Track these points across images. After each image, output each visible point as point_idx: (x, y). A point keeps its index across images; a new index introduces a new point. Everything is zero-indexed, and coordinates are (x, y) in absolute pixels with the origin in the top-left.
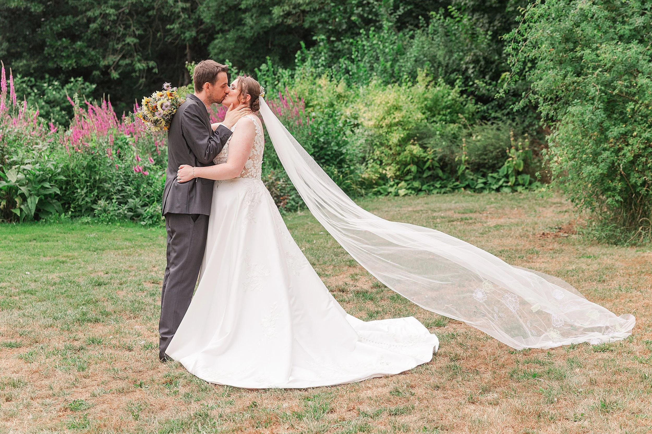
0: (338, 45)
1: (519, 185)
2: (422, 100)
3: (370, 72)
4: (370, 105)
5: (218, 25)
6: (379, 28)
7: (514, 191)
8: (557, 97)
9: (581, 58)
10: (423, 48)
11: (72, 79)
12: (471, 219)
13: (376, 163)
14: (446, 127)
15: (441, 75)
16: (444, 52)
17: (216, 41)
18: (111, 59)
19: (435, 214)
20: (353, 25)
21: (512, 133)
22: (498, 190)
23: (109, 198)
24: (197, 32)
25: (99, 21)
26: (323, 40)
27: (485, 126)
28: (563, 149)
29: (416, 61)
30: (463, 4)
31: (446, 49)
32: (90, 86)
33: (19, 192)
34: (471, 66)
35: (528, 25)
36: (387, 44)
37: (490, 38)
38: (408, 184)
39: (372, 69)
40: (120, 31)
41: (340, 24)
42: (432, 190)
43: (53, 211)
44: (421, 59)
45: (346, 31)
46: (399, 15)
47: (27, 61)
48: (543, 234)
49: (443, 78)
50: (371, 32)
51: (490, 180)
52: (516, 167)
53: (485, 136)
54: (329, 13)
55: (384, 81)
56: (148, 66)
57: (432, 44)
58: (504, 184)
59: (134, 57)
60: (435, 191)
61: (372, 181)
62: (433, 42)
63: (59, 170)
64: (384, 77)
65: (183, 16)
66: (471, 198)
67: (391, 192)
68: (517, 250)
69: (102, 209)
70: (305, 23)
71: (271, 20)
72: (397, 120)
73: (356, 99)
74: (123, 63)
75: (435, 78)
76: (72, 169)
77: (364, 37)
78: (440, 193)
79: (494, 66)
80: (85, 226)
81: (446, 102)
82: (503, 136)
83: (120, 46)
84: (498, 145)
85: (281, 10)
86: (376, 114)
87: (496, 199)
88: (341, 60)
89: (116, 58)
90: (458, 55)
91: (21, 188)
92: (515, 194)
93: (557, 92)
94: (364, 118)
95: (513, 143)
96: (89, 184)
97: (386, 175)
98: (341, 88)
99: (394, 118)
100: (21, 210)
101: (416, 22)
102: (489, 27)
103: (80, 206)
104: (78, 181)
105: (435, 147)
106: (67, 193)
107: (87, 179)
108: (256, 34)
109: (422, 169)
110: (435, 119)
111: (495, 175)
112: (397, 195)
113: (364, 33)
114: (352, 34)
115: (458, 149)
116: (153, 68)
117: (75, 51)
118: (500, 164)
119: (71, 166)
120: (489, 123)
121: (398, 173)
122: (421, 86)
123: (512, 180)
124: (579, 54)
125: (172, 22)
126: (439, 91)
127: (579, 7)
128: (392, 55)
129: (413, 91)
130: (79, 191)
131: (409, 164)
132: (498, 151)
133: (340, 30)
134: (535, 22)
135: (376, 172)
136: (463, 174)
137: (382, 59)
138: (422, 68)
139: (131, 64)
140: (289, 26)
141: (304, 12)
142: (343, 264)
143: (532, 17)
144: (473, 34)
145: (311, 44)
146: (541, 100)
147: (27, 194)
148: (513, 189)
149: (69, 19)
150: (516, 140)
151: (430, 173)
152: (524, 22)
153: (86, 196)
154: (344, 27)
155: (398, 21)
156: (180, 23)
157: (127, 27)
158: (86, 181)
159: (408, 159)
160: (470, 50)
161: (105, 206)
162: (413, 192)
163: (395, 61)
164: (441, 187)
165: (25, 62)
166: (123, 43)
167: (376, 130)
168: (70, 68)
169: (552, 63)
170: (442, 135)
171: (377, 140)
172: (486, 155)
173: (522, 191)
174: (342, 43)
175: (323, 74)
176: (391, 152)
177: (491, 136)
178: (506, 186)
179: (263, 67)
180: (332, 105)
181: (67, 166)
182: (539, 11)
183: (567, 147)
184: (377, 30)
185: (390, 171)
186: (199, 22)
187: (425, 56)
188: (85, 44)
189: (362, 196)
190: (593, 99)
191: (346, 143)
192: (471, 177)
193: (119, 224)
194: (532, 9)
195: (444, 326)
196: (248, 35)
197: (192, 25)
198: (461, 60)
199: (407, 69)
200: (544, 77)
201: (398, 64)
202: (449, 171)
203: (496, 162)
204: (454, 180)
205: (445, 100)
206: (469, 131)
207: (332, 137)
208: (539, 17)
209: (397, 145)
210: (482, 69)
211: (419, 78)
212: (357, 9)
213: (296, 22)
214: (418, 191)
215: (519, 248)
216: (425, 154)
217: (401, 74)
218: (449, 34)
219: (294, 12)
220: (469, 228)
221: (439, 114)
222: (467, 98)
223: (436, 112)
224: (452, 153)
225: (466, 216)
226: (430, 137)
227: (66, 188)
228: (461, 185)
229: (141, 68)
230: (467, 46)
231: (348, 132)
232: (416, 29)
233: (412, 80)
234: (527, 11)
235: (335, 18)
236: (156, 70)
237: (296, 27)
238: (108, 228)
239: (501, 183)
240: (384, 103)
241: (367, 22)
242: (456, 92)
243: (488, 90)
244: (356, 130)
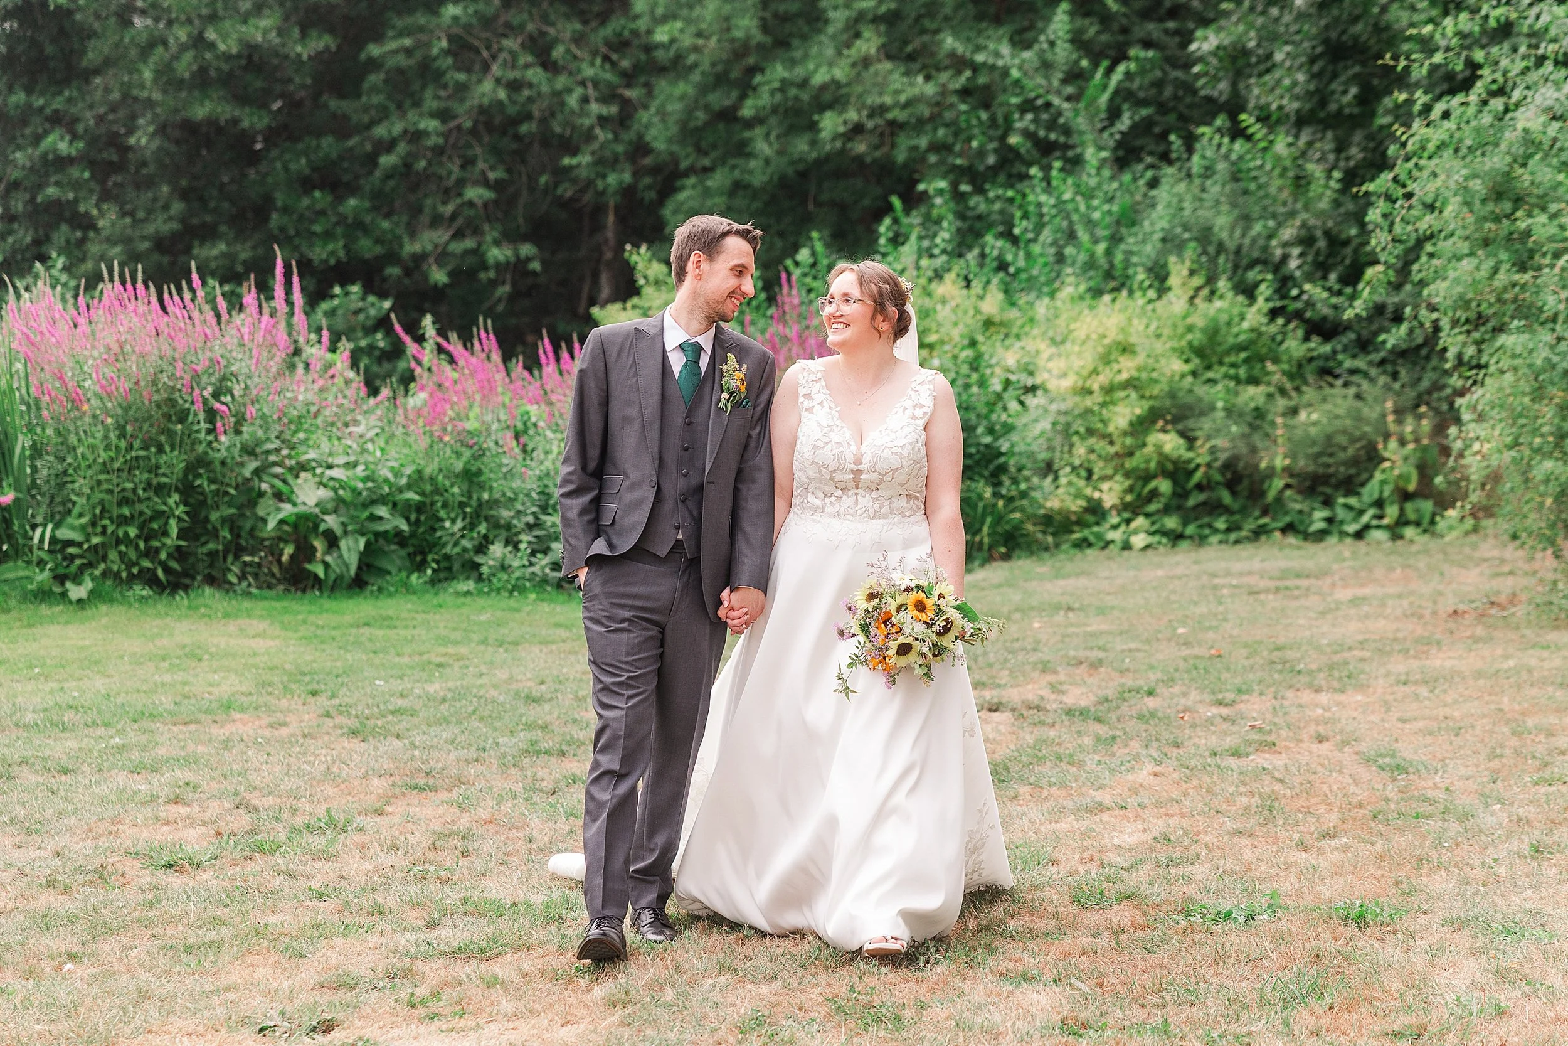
0: (977, 204)
1: (1407, 523)
2: (1180, 330)
3: (1056, 267)
4: (1063, 342)
5: (687, 156)
6: (1074, 164)
7: (1396, 536)
8: (1480, 315)
9: (1528, 233)
10: (1182, 209)
11: (337, 290)
12: (1298, 588)
13: (1078, 475)
14: (1237, 393)
15: (1224, 272)
16: (1231, 219)
17: (682, 196)
18: (429, 239)
19: (1217, 581)
20: (1011, 156)
21: (1389, 405)
22: (1359, 535)
23: (512, 543)
24: (635, 174)
25: (402, 148)
26: (941, 192)
27: (1328, 391)
28: (1493, 428)
29: (1164, 240)
30: (1274, 106)
31: (1236, 212)
32: (378, 305)
33: (322, 527)
34: (1296, 251)
35: (1416, 165)
36: (1095, 202)
37: (1337, 186)
38: (1153, 523)
39: (1060, 258)
40: (450, 173)
41: (981, 153)
42: (1206, 537)
43: (393, 569)
44: (1177, 236)
45: (994, 170)
46: (1121, 133)
47: (227, 244)
48: (1455, 612)
49: (1230, 279)
50: (1054, 173)
51: (1341, 513)
52: (1401, 483)
53: (1329, 412)
54: (953, 129)
55: (1089, 290)
56: (517, 256)
57: (1201, 200)
58: (1375, 522)
59: (483, 234)
60: (1214, 539)
61: (1068, 518)
62: (1205, 196)
63: (403, 481)
64: (1090, 278)
65: (602, 135)
66: (1296, 553)
67: (1112, 541)
68: (1395, 639)
69: (497, 564)
70: (895, 152)
71: (813, 143)
72: (1125, 376)
73: (1027, 329)
74: (457, 247)
75: (1211, 280)
76: (431, 478)
77: (1039, 186)
78: (1226, 542)
79: (1348, 251)
80: (462, 600)
81: (1237, 335)
82: (1370, 412)
83: (449, 209)
84: (1357, 433)
85: (840, 120)
86: (1077, 364)
87: (1353, 553)
88: (989, 239)
89: (441, 236)
90: (1265, 226)
91: (326, 518)
92: (1400, 543)
93: (1479, 305)
94: (1049, 371)
95: (1392, 427)
96: (468, 510)
97: (1099, 502)
98: (992, 303)
99: (1119, 371)
100: (326, 565)
101: (1161, 148)
102: (1337, 160)
103: (447, 557)
104: (445, 505)
105: (1215, 437)
106: (421, 530)
107: (464, 499)
108: (776, 178)
109: (1183, 488)
110: (1210, 375)
111: (1353, 501)
112: (1127, 546)
113: (1040, 175)
114: (1010, 176)
115: (1267, 443)
116: (529, 259)
117: (342, 220)
118: (1364, 476)
119: (427, 472)
120: (1339, 382)
121: (1129, 498)
122: (1178, 298)
123: (1392, 512)
124: (1522, 225)
125: (574, 152)
126: (1219, 310)
127: (1520, 126)
128: (1107, 227)
129: (1159, 310)
130: (447, 524)
131: (1154, 477)
132: (1358, 445)
133: (982, 168)
134: (1430, 158)
135: (1078, 495)
136: (1279, 499)
137: (1083, 236)
138: (1180, 255)
139: (476, 252)
140: (859, 159)
141: (892, 124)
142: (1028, 668)
143: (1423, 148)
144: (1298, 178)
145: (913, 200)
146: (1445, 323)
147: (338, 531)
148: (1395, 531)
149: (328, 145)
150: (1399, 422)
151: (1201, 497)
152: (1407, 159)
153: (463, 536)
154: (991, 160)
155: (1119, 145)
156: (593, 153)
157: (468, 163)
158: (462, 505)
159: (1153, 465)
160: (1292, 214)
161: (504, 557)
162: (1164, 540)
163: (1115, 239)
164: (1229, 530)
165: (222, 247)
166: (459, 201)
167: (1078, 399)
168: (332, 262)
169: (1466, 244)
170: (1229, 411)
171: (1079, 422)
172: (1331, 455)
173: (1417, 538)
174: (987, 199)
175: (949, 270)
176: (1112, 450)
177: (1341, 411)
178: (1378, 527)
179: (804, 255)
180: (973, 343)
181: (419, 472)
182: (1436, 136)
183: (1500, 420)
184: (1068, 167)
185: (1110, 493)
186: (640, 148)
187: (1186, 228)
188: (367, 204)
189: (1047, 549)
190: (1554, 319)
191: (1008, 428)
192: (1298, 506)
193: (533, 596)
194: (1424, 130)
195: (1247, 755)
196: (758, 179)
197: (622, 158)
198: (1270, 237)
199: (1144, 260)
200: (1452, 274)
201: (1122, 247)
202: (1245, 493)
203: (1352, 471)
204: (1257, 513)
205: (1235, 330)
206: (1292, 403)
207: (978, 416)
208: (1438, 147)
209: (1125, 434)
210: (1321, 259)
211: (1174, 281)
212: (1021, 119)
213: (876, 148)
214: (1176, 537)
215: (1400, 635)
216: (1190, 455)
217: (1131, 271)
218: (1242, 175)
219: (870, 125)
220: (1295, 604)
221: (1221, 363)
222: (1285, 325)
223: (1214, 359)
224: (1254, 450)
225: (1288, 583)
226: (1202, 414)
227: (418, 520)
228: (1274, 525)
229: (502, 258)
230: (1284, 204)
231: (1013, 406)
232: (1163, 164)
233: (1156, 284)
234: (1412, 136)
235: (969, 139)
236: (536, 266)
237: (875, 161)
238: (512, 603)
239: (1365, 518)
240: (1094, 336)
241: (1046, 149)
242: (1259, 310)
243: (1335, 307)
244: (1031, 401)
